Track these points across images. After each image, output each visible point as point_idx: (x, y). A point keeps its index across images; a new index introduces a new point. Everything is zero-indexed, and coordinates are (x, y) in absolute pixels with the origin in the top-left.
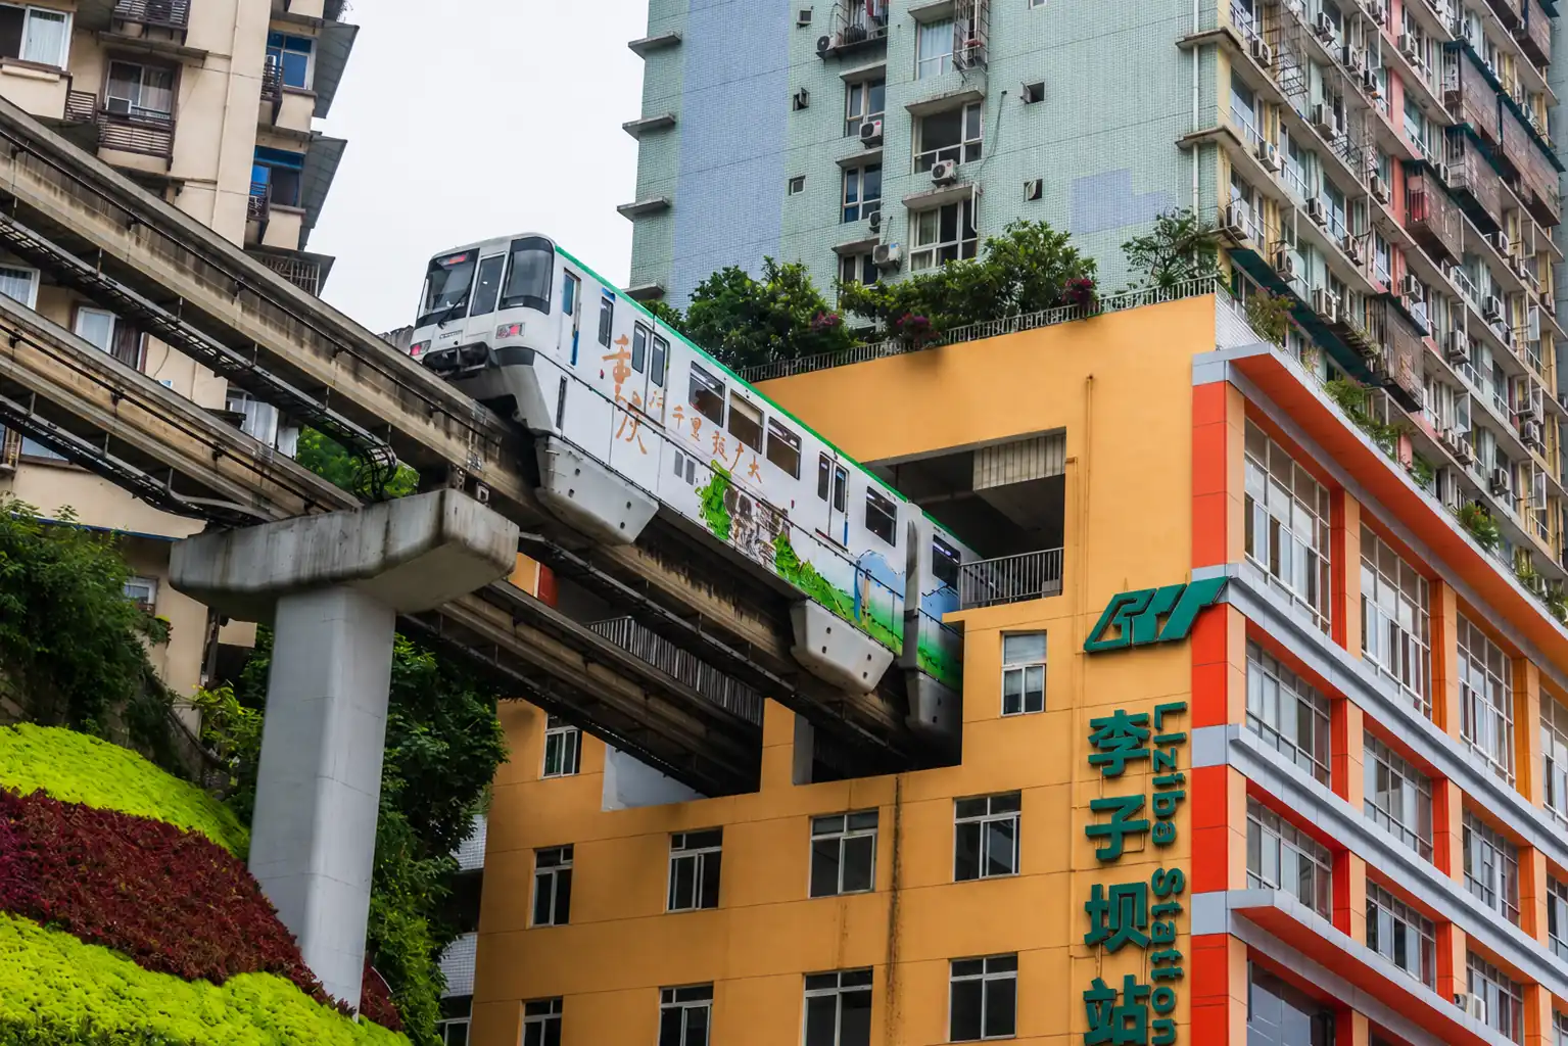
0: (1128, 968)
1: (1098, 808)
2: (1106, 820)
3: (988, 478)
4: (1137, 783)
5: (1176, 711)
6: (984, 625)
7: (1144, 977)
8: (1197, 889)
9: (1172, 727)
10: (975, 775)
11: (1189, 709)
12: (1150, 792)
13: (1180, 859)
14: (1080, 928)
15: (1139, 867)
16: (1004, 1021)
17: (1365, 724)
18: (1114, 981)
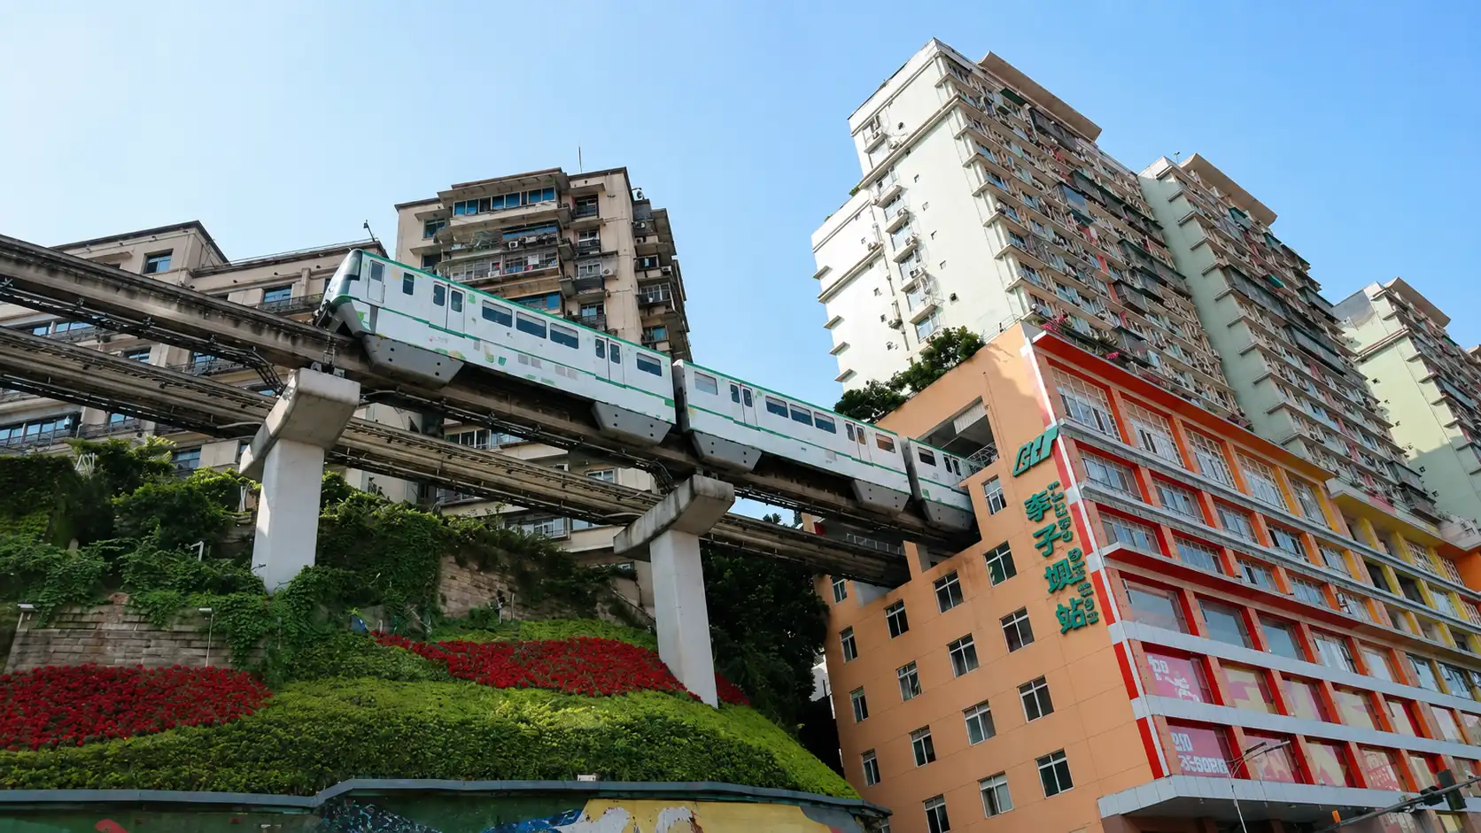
0: (1071, 595)
1: (1038, 536)
2: (1042, 539)
3: (961, 426)
4: (1051, 518)
5: (1057, 485)
6: (974, 482)
7: (1078, 598)
8: (1086, 554)
9: (1057, 491)
10: (988, 542)
11: (1061, 484)
12: (1056, 521)
13: (1077, 544)
14: (1047, 586)
15: (1061, 555)
16: (1028, 636)
17: (1152, 475)
18: (1067, 604)
